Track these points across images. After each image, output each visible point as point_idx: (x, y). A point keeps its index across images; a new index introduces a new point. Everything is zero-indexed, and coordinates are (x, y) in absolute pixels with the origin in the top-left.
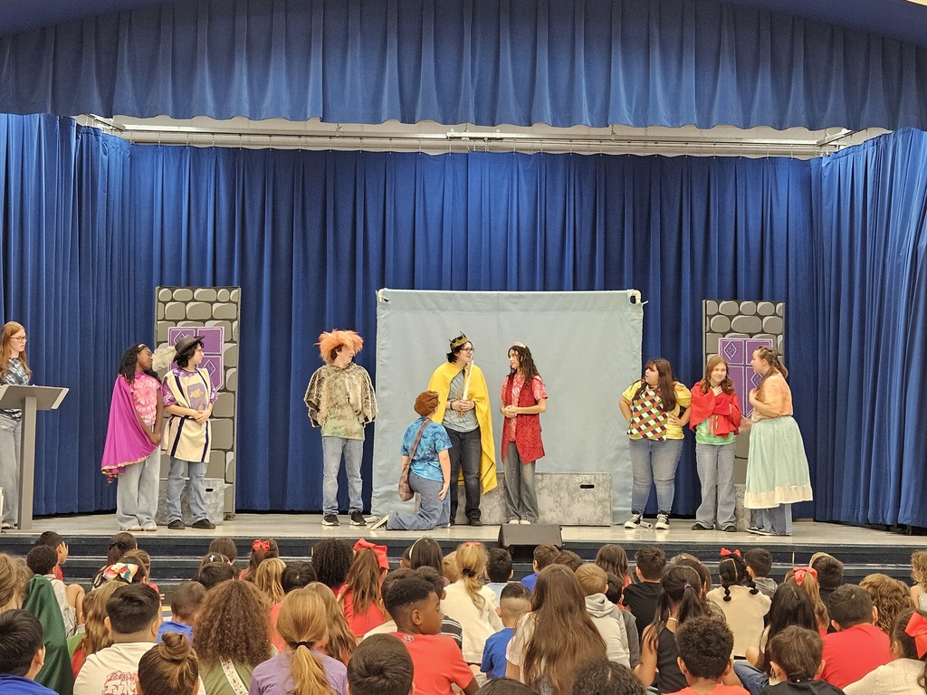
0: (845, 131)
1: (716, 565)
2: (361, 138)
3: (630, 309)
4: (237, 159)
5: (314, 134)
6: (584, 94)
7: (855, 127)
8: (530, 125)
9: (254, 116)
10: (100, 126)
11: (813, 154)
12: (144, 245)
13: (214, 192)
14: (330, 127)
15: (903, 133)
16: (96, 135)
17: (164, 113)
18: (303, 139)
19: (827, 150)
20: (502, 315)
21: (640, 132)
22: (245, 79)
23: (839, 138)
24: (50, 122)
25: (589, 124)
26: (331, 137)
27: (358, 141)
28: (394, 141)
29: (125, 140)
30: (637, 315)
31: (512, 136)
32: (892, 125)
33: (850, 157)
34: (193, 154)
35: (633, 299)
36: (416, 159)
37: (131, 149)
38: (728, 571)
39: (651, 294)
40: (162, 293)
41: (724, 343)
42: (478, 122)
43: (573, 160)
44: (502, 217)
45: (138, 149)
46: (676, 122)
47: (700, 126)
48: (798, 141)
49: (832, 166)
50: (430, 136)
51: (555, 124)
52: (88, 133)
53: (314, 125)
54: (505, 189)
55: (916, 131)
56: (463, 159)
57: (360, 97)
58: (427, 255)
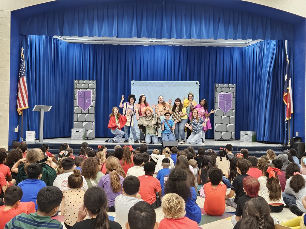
0: (252, 40)
1: (218, 151)
2: (127, 41)
3: (196, 86)
4: (95, 47)
5: (115, 40)
6: (184, 30)
7: (254, 39)
8: (171, 39)
9: (99, 36)
10: (59, 38)
11: (243, 46)
12: (71, 69)
13: (89, 55)
14: (119, 39)
15: (267, 41)
16: (59, 41)
17: (76, 35)
18: (112, 42)
19: (247, 45)
20: (163, 87)
21: (199, 40)
22: (97, 26)
23: (250, 42)
24: (47, 38)
25: (186, 38)
26: (119, 41)
27: (126, 42)
28: (135, 42)
29: (66, 42)
30: (198, 87)
31: (166, 41)
32: (264, 39)
33: (253, 47)
34: (84, 46)
35: (197, 83)
36: (141, 47)
37: (68, 44)
38: (221, 153)
39: (201, 82)
40: (76, 82)
41: (220, 95)
42: (157, 38)
43: (181, 47)
44: (163, 62)
45: (69, 44)
46: (208, 38)
47: (214, 39)
48: (239, 43)
49: (248, 49)
50: (145, 41)
51: (177, 38)
52: (56, 40)
53: (115, 38)
54: (164, 55)
55: (270, 40)
56: (153, 47)
57: (127, 31)
58: (144, 72)
